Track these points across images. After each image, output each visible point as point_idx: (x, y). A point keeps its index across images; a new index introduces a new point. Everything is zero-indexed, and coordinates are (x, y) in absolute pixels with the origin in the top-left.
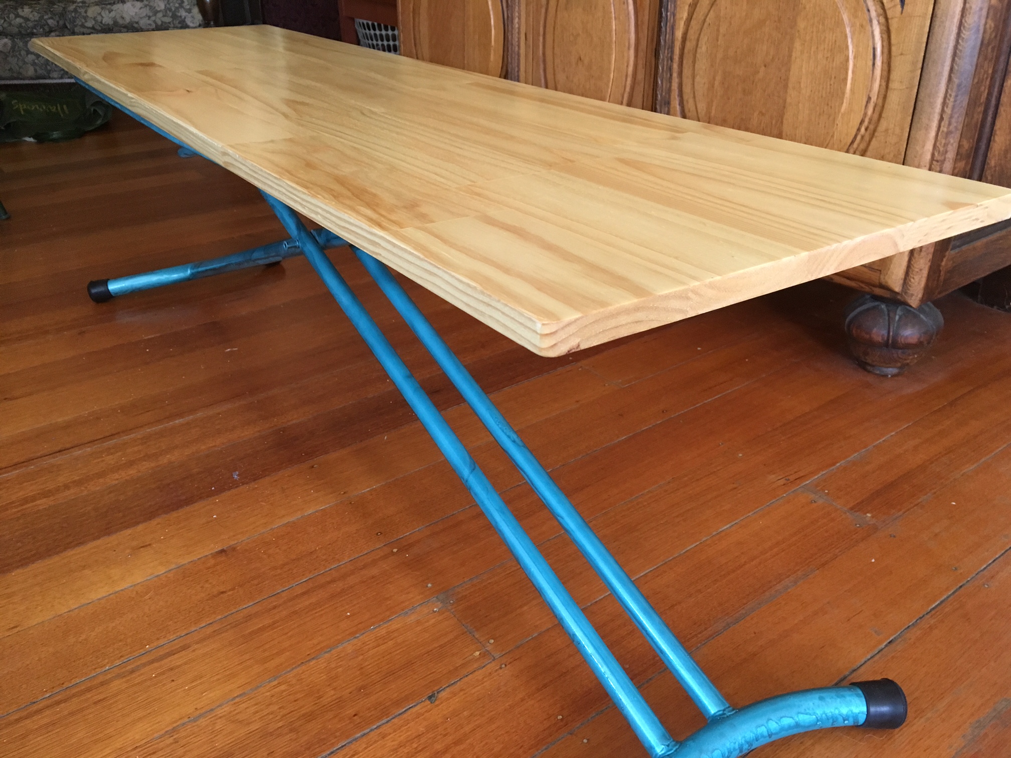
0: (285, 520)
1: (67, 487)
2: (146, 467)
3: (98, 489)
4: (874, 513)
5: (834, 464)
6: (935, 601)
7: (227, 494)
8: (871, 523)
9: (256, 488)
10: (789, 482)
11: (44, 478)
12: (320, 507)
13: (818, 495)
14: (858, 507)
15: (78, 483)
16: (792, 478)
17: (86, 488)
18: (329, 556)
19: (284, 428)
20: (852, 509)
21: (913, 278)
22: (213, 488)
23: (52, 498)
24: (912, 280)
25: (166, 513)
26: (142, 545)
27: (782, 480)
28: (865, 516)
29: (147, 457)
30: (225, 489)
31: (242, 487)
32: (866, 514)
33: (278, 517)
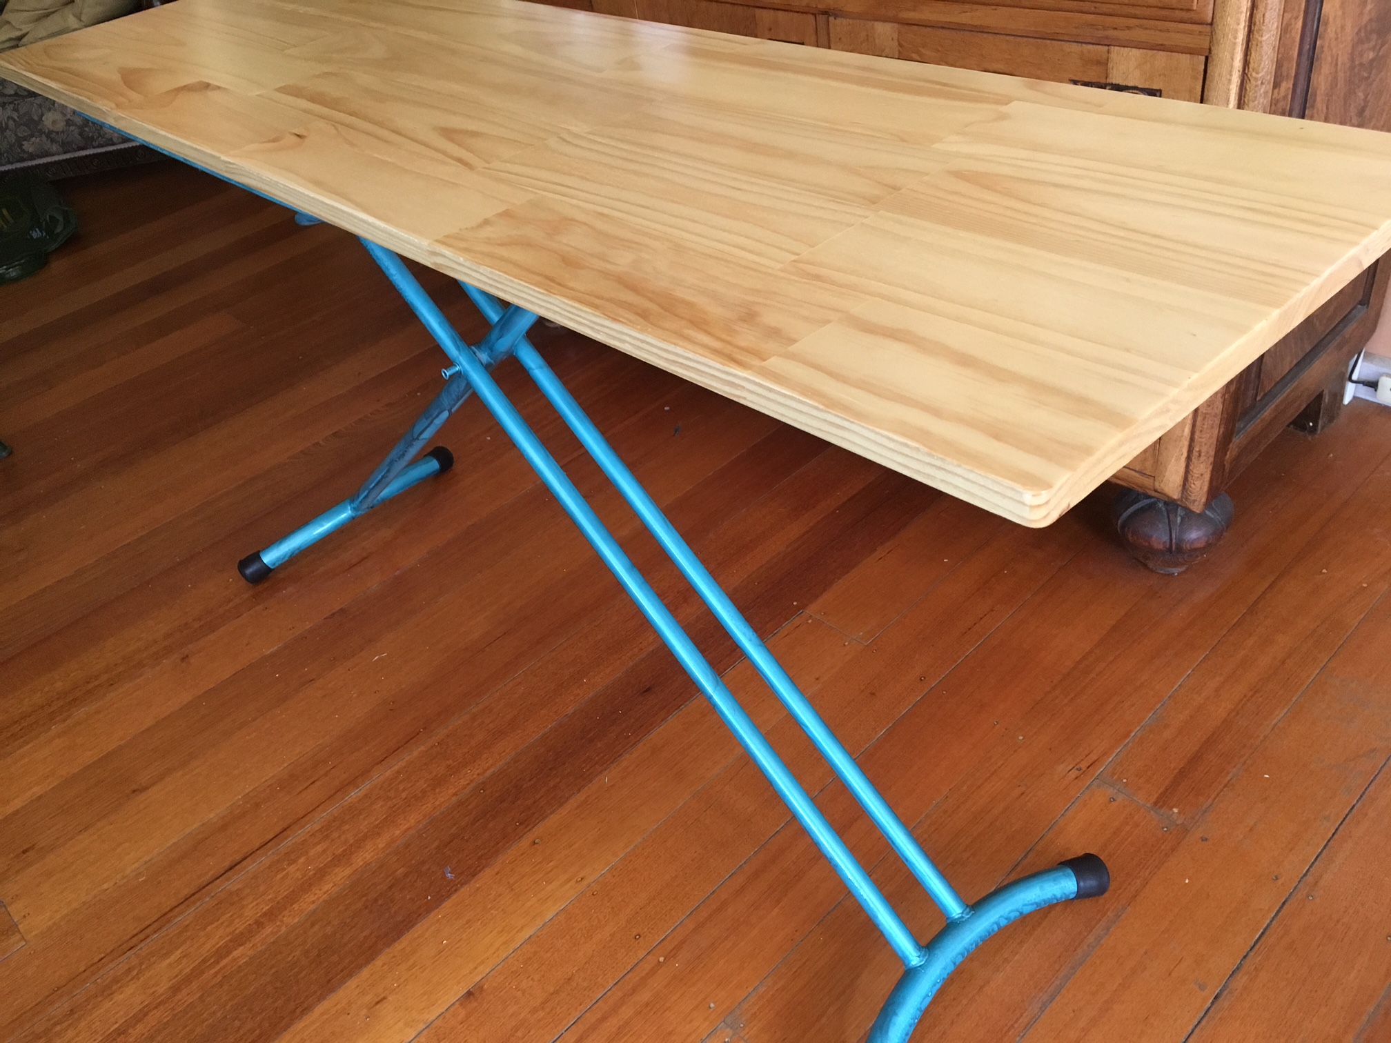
0: (526, 934)
1: (259, 924)
2: (340, 876)
3: (296, 921)
4: (1181, 806)
5: (1127, 735)
6: (1258, 930)
7: (448, 904)
8: (1179, 822)
9: (478, 889)
10: (1081, 772)
11: (229, 915)
12: (560, 906)
13: (1115, 788)
14: (1162, 801)
15: (271, 915)
16: (1084, 765)
17: (282, 921)
18: (591, 980)
19: (483, 783)
20: (1156, 803)
21: (1194, 484)
22: (429, 898)
23: (248, 945)
24: (1192, 485)
25: (389, 945)
26: (377, 1000)
27: (1073, 771)
28: (1171, 813)
29: (338, 860)
30: (443, 896)
31: (462, 890)
32: (1171, 809)
33: (516, 930)
